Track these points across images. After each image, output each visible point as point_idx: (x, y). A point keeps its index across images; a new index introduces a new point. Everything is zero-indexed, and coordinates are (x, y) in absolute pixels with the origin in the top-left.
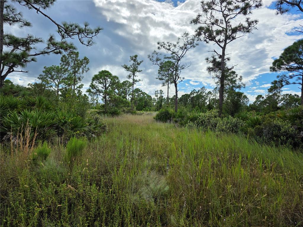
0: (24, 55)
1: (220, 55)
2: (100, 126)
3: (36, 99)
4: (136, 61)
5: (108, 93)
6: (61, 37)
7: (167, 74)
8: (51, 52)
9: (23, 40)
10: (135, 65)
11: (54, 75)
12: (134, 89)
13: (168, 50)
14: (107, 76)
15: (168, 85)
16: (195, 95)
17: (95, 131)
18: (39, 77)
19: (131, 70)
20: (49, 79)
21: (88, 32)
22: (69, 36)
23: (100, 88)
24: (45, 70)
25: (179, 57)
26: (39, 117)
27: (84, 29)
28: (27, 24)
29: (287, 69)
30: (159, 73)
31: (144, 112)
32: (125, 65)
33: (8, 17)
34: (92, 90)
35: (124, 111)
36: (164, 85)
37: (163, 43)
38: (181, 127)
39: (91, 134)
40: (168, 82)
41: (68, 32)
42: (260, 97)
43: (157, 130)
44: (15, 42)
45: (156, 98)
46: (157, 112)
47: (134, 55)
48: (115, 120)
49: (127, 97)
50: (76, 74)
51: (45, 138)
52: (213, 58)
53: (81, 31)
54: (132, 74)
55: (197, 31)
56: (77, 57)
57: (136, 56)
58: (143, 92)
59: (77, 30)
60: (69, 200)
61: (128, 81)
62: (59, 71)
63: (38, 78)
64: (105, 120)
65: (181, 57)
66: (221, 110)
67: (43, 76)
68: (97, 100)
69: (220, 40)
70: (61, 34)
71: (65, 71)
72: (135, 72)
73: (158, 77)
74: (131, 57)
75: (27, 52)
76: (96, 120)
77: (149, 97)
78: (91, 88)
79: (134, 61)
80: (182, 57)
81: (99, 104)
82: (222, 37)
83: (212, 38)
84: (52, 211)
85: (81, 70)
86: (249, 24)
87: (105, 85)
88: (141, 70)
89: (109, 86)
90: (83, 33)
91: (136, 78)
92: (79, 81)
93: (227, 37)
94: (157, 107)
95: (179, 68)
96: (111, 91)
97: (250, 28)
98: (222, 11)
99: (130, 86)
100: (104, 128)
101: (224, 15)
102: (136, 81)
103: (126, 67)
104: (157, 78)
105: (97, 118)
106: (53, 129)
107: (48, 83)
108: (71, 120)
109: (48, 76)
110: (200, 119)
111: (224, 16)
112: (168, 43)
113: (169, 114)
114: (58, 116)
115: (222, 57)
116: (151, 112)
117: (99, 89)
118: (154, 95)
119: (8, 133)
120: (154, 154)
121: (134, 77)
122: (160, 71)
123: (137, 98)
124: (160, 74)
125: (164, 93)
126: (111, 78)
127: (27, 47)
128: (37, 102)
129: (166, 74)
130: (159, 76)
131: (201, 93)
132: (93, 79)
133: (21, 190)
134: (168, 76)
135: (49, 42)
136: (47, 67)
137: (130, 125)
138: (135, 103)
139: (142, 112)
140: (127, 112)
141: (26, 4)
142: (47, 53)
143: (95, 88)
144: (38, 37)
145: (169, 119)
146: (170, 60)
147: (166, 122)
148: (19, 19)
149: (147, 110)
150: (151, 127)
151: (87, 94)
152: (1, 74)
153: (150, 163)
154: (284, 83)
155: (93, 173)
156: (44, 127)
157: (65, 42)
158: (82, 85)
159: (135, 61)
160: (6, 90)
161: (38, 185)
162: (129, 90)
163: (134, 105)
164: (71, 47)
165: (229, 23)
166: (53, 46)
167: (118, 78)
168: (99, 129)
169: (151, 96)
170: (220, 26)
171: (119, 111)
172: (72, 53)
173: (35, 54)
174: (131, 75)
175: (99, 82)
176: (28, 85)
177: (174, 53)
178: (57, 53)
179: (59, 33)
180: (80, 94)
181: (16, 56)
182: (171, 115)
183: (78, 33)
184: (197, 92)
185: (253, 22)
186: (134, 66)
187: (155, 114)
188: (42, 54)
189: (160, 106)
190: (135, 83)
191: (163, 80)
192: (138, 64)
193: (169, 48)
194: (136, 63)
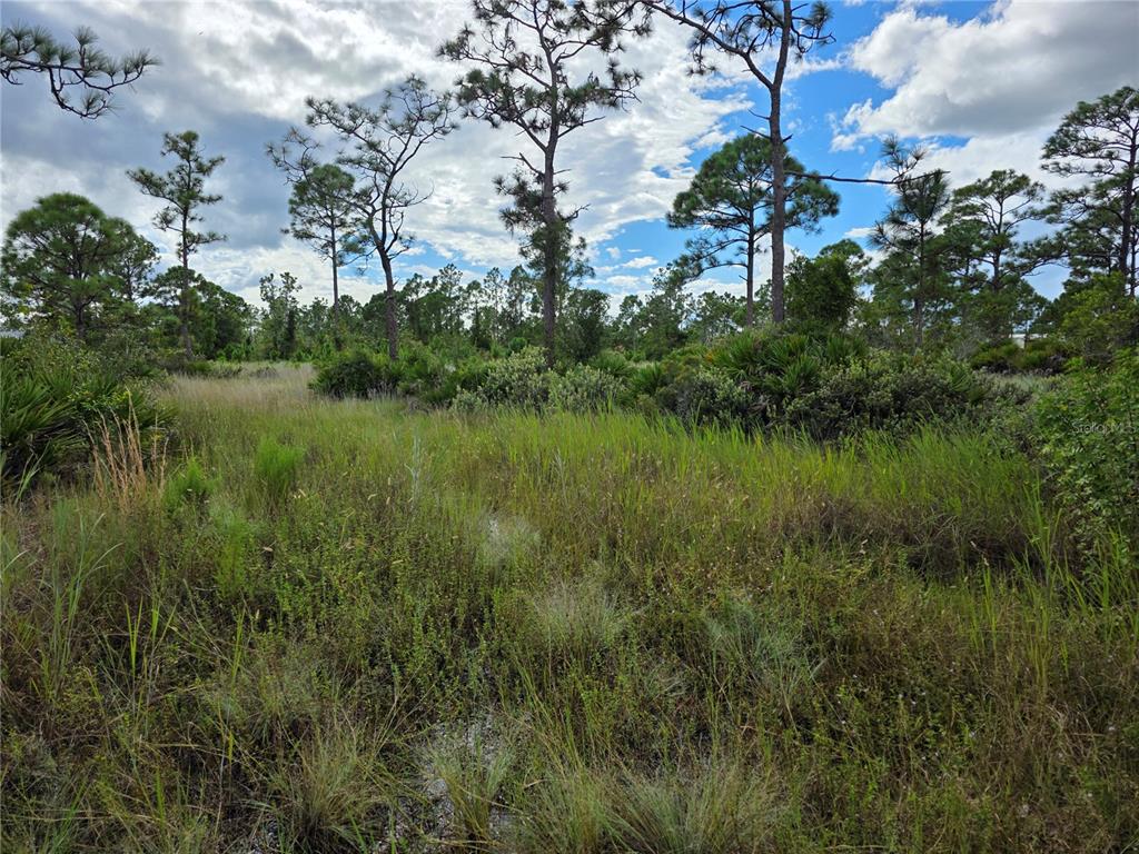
1: (540, 173)
4: (191, 158)
7: (327, 216)
10: (189, 175)
13: (348, 131)
14: (81, 220)
16: (423, 293)
19: (171, 192)
25: (394, 165)
27: (74, 50)
29: (711, 221)
30: (293, 211)
32: (142, 172)
37: (329, 103)
42: (634, 301)
45: (265, 305)
47: (181, 131)
52: (518, 180)
54: (175, 210)
55: (460, 83)
57: (190, 138)
58: (206, 280)
65: (399, 165)
66: (552, 348)
69: (535, 121)
72: (191, 201)
73: (289, 227)
74: (167, 136)
77: (235, 301)
79: (182, 157)
80: (403, 163)
82: (541, 115)
83: (510, 113)
86: (617, 80)
88: (214, 197)
91: (194, 228)
93: (558, 118)
94: (276, 345)
97: (618, 93)
98: (537, 28)
101: (543, 40)
102: (198, 239)
103: (146, 181)
104: (287, 232)
108: (119, 403)
110: (494, 378)
111: (544, 46)
112: (349, 107)
113: (371, 369)
115: (545, 178)
118: (259, 294)
121: (187, 221)
122: (298, 205)
124: (299, 214)
125: (300, 287)
126: (101, 227)
129: (321, 214)
130: (294, 224)
131: (444, 287)
132: (14, 232)
134: (329, 222)
145: (371, 386)
154: (705, 264)
159: (186, 154)
162: (140, 273)
165: (560, 68)
169: (240, 299)
170: (535, 78)
174: (172, 213)
177: (370, 144)
182: (378, 370)
184: (427, 284)
185: (627, 76)
186: (186, 178)
189: (287, 340)
190: (191, 248)
191: (313, 240)
192: (203, 170)
193: (352, 123)
194: (193, 164)
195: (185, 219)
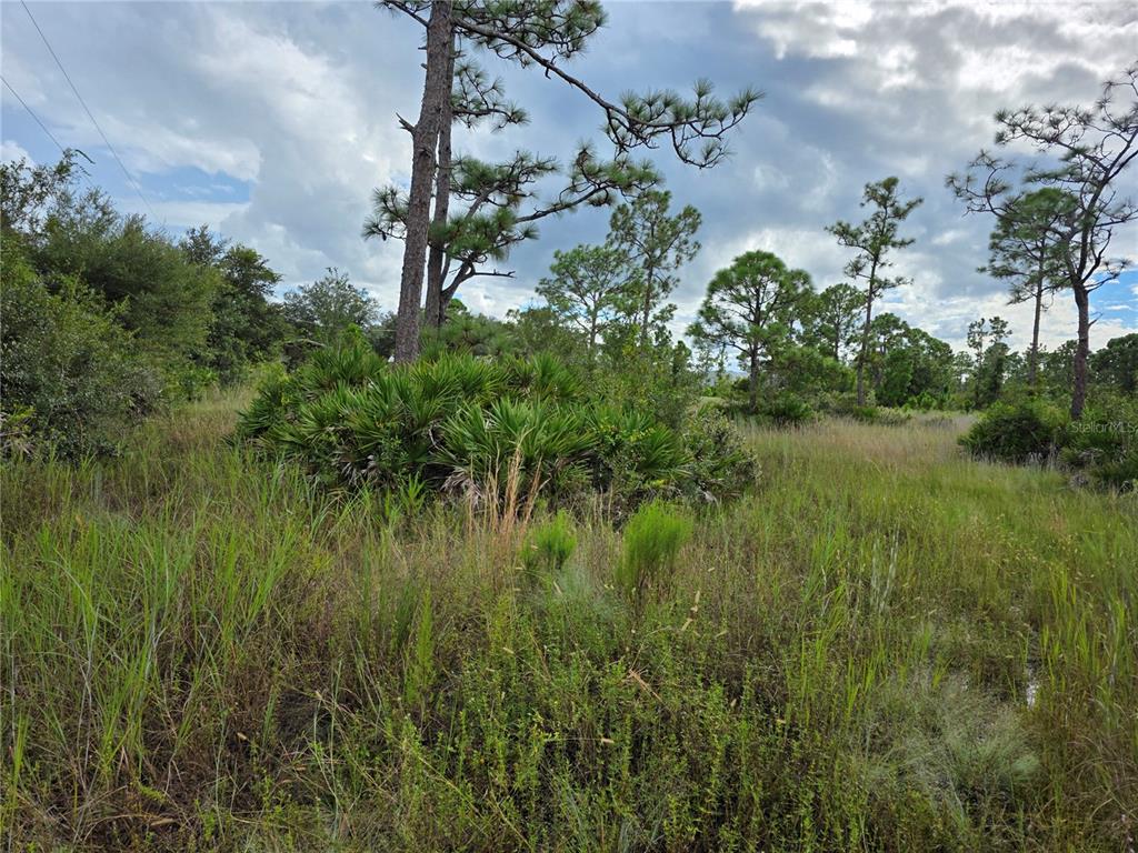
0: (504, 220)
2: (733, 464)
3: (533, 364)
4: (889, 203)
5: (766, 335)
6: (614, 147)
7: (1037, 248)
8: (580, 201)
9: (501, 172)
10: (884, 221)
11: (584, 277)
12: (872, 318)
13: (1049, 140)
14: (764, 272)
15: (1039, 296)
17: (713, 480)
18: (541, 287)
19: (865, 241)
20: (568, 294)
21: (708, 114)
22: (642, 138)
23: (737, 320)
24: (556, 262)
25: (1107, 170)
26: (541, 422)
27: (693, 106)
28: (516, 117)
30: (994, 246)
31: (911, 412)
32: (840, 224)
33: (465, 103)
34: (707, 329)
35: (824, 406)
36: (1018, 299)
37: (1026, 112)
38: (1101, 490)
39: (699, 489)
40: (1040, 286)
41: (638, 126)
43: (976, 494)
44: (481, 181)
45: (972, 352)
46: (977, 418)
47: (883, 178)
48: (786, 440)
49: (839, 350)
50: (655, 271)
51: (557, 494)
53: (683, 116)
54: (867, 257)
56: (664, 210)
57: (890, 184)
58: (912, 328)
59: (668, 118)
60: (636, 724)
61: (847, 287)
62: (601, 262)
63: (537, 290)
64: (751, 439)
65: (1115, 169)
67: (551, 283)
68: (721, 364)
70: (617, 137)
71: (619, 261)
72: (883, 247)
73: (987, 265)
74: (867, 186)
75: (512, 208)
76: (720, 438)
77: (940, 349)
78: (702, 319)
79: (880, 204)
80: (1122, 165)
81: (728, 376)
84: (579, 749)
85: (672, 255)
87: (755, 306)
88: (907, 241)
89: (770, 308)
90: (691, 124)
91: (881, 274)
92: (662, 295)
94: (977, 395)
95: (1104, 219)
96: (776, 331)
99: (856, 307)
100: (746, 471)
102: (885, 285)
103: (844, 232)
104: (983, 270)
105: (723, 434)
106: (581, 464)
107: (566, 308)
108: (638, 440)
109: (565, 283)
112: (1049, 111)
113: (1036, 428)
114: (596, 423)
116: (946, 414)
117: (730, 324)
118: (966, 339)
119: (458, 469)
120: (963, 603)
121: (877, 267)
122: (1001, 238)
123: (883, 354)
124: (1002, 249)
125: (1010, 332)
126: (782, 278)
127: (513, 193)
128: (537, 374)
129: (1029, 246)
130: (993, 261)
132: (713, 289)
133: (493, 658)
134: (1038, 254)
135: (577, 170)
136: (564, 253)
137: (851, 468)
138: (874, 373)
139: (901, 412)
140: (840, 413)
141: (516, 53)
142: (568, 206)
143: (719, 320)
144: (543, 158)
145: (1034, 448)
146: (1058, 185)
147: (1021, 460)
148: (495, 105)
149: (927, 406)
150: (946, 480)
151: (689, 342)
152: (441, 286)
153: (944, 638)
155: (713, 642)
156: (555, 456)
157: (624, 163)
158: (673, 308)
159: (883, 201)
160: (451, 334)
161: (539, 651)
162: (849, 322)
163: (867, 383)
164: (646, 176)
166: (589, 180)
167: (806, 279)
168: (728, 473)
169: (947, 346)
171: (804, 405)
172: (647, 196)
173: (534, 212)
174: (863, 261)
175: (732, 295)
176: (508, 314)
177: (1076, 152)
178: (598, 203)
179: (608, 133)
180: (666, 341)
181: (482, 226)
182: (1049, 431)
183: (672, 126)
186: (881, 224)
187: (967, 422)
188: (554, 210)
189: (991, 389)
190: (877, 293)
191: (1015, 277)
192: (899, 214)
193: (1054, 131)
194: (889, 210)
195: (875, 264)
